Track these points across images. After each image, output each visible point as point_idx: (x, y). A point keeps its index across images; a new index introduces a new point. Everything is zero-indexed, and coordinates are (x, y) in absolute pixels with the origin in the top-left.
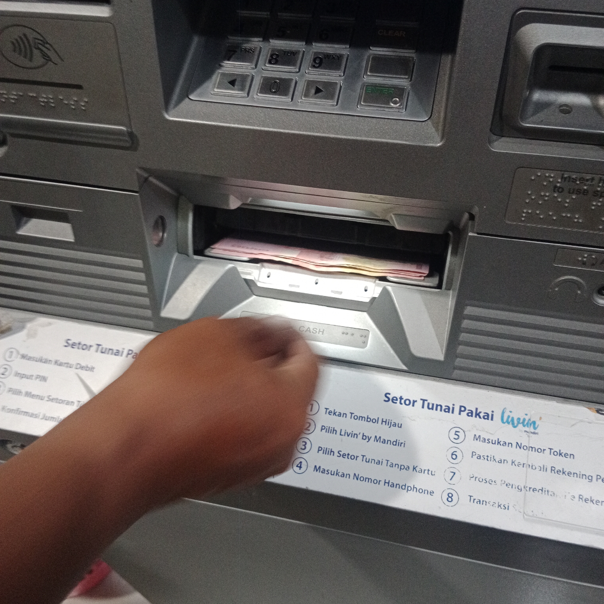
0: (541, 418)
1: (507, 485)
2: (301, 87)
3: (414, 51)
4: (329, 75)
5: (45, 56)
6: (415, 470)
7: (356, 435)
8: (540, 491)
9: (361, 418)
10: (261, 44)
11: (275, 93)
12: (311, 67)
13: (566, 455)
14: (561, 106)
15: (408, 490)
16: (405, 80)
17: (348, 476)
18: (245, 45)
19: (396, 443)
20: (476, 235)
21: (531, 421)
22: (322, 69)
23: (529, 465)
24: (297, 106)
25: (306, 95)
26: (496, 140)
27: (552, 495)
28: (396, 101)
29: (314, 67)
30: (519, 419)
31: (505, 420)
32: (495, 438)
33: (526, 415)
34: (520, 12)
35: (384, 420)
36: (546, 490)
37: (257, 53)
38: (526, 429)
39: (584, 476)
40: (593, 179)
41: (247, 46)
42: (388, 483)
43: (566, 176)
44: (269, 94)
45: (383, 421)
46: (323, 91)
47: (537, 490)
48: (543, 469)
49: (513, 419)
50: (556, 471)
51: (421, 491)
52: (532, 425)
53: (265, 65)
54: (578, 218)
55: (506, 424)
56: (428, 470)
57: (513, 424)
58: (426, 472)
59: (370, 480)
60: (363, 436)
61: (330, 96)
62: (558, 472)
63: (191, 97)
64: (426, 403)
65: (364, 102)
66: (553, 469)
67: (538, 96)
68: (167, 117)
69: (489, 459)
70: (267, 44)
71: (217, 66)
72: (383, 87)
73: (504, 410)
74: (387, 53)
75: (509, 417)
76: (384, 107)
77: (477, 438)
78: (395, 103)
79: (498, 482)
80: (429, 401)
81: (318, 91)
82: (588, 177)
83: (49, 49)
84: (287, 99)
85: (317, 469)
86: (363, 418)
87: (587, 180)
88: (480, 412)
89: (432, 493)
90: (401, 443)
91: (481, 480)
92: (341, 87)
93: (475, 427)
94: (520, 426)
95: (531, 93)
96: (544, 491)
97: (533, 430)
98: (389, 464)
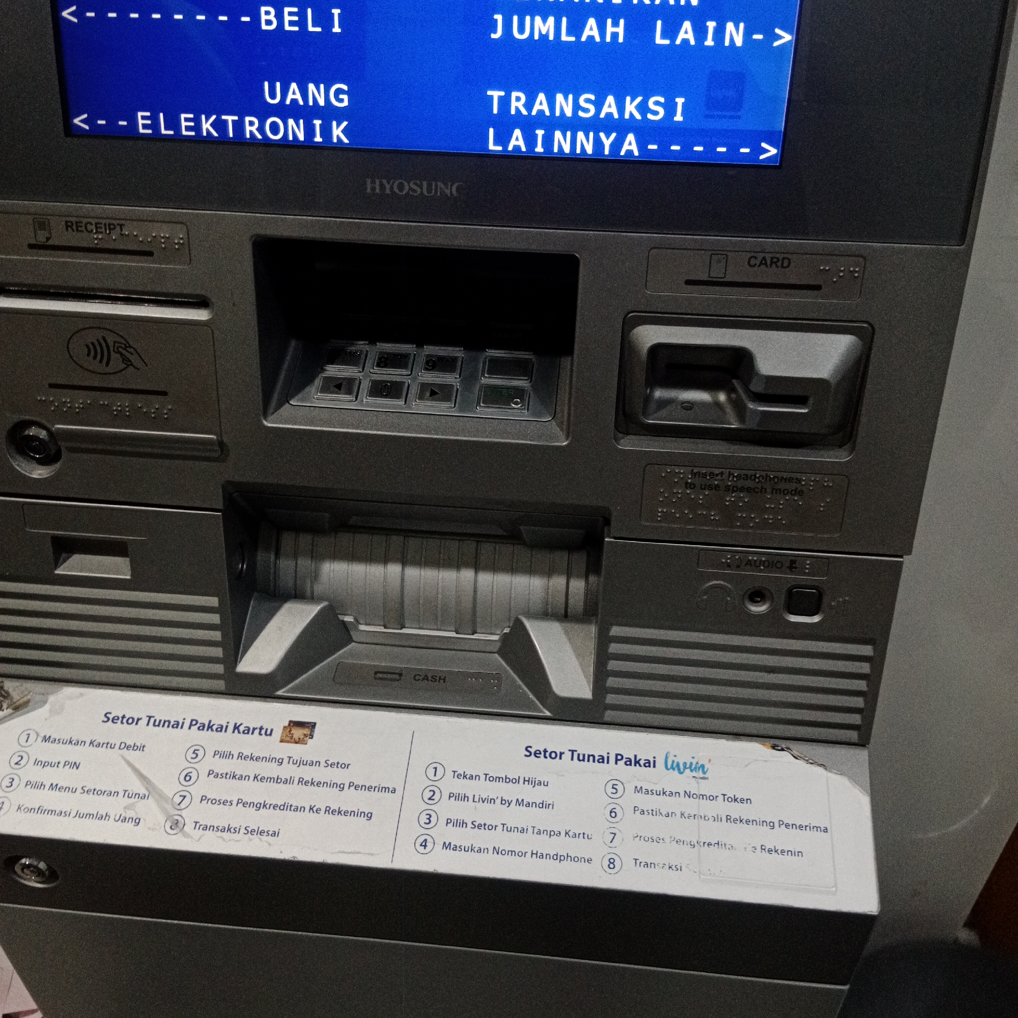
0: (710, 761)
1: (677, 842)
2: (414, 390)
3: (531, 353)
4: (443, 378)
5: (126, 361)
6: (567, 835)
7: (492, 801)
8: (716, 845)
9: (498, 779)
10: (367, 348)
11: (386, 396)
12: (424, 370)
13: (742, 801)
14: (683, 403)
15: (560, 860)
16: (525, 382)
17: (486, 851)
18: (350, 348)
19: (543, 805)
20: (613, 540)
21: (699, 765)
22: (435, 371)
23: (701, 817)
24: (410, 408)
25: (421, 397)
26: (623, 438)
27: (731, 848)
28: (517, 401)
29: (427, 369)
30: (685, 763)
31: (669, 766)
32: (659, 788)
33: (693, 758)
34: (631, 315)
35: (527, 779)
36: (723, 843)
37: (363, 356)
38: (694, 774)
39: (765, 823)
40: (722, 474)
41: (353, 348)
42: (537, 854)
43: (695, 471)
44: (381, 397)
45: (525, 781)
46: (437, 393)
47: (713, 844)
48: (717, 819)
49: (678, 764)
50: (732, 820)
51: (576, 859)
52: (701, 769)
53: (374, 369)
54: (714, 515)
55: (671, 770)
56: (584, 834)
57: (679, 770)
58: (581, 836)
59: (513, 853)
60: (502, 800)
61: (447, 398)
62: (735, 820)
63: (291, 402)
64: (576, 754)
65: (483, 403)
66: (728, 818)
67: (658, 393)
68: (265, 423)
69: (654, 813)
70: (373, 347)
71: (319, 369)
72: (502, 388)
73: (667, 755)
74: (504, 355)
75: (673, 762)
76: (505, 408)
77: (638, 790)
78: (516, 403)
79: (667, 840)
80: (578, 752)
81: (433, 393)
82: (717, 471)
83: (132, 354)
84: (401, 402)
85: (446, 846)
86: (501, 779)
87: (717, 475)
88: (640, 760)
89: (589, 861)
90: (549, 805)
91: (647, 839)
92: (458, 389)
93: (635, 777)
94: (688, 771)
95: (652, 391)
96: (720, 844)
97: (702, 775)
98: (536, 831)
